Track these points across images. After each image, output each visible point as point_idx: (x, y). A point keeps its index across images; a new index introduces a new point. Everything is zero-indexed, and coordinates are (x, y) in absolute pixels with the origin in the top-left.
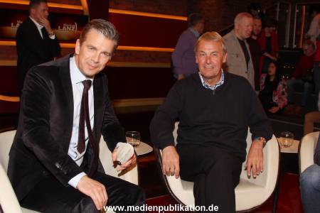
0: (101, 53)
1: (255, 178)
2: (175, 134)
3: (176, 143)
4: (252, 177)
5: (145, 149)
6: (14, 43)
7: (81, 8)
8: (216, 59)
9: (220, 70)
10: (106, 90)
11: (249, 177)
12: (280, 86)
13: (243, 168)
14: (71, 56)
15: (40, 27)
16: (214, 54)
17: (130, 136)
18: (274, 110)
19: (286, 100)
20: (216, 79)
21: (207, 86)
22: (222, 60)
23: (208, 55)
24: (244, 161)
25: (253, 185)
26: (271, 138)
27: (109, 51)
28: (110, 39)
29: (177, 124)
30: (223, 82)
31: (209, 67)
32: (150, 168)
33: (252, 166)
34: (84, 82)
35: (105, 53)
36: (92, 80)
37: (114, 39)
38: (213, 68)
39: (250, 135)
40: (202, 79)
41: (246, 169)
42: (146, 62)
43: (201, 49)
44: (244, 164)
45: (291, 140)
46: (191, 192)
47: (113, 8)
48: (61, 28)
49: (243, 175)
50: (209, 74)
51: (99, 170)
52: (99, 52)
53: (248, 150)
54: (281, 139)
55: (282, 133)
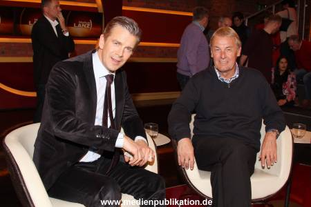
0: (126, 47)
1: (269, 168)
2: (192, 126)
3: (192, 134)
5: (163, 140)
6: (30, 40)
7: (95, 6)
8: (230, 53)
9: (235, 64)
11: (263, 168)
12: (289, 79)
13: (258, 159)
14: (94, 52)
15: (54, 24)
16: (228, 49)
17: (148, 128)
19: (294, 93)
20: (231, 72)
21: (223, 80)
22: (236, 54)
23: (223, 50)
24: (258, 151)
26: (284, 129)
28: (134, 35)
29: (193, 116)
30: (238, 76)
31: (224, 61)
32: (167, 156)
33: (266, 157)
35: (128, 48)
36: (114, 74)
38: (228, 62)
39: (263, 126)
40: (218, 73)
41: (260, 160)
42: (160, 57)
43: (215, 45)
44: (258, 155)
45: (304, 131)
48: (77, 25)
49: (258, 165)
50: (224, 68)
52: (124, 47)
53: (262, 141)
54: (293, 130)
55: (295, 125)
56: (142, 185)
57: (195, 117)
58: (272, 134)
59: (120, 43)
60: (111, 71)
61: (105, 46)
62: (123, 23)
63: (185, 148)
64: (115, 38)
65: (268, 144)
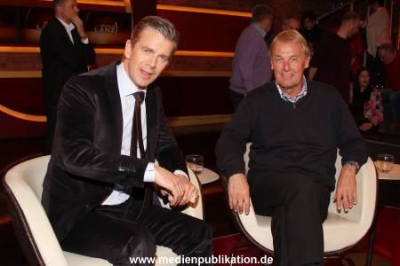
0: (159, 56)
1: (346, 212)
2: (246, 158)
3: (247, 168)
4: (342, 210)
5: (210, 176)
6: (38, 49)
7: (123, 5)
8: (296, 64)
9: (302, 78)
10: (159, 105)
12: (373, 97)
13: (332, 200)
15: (69, 28)
16: (293, 58)
17: (191, 161)
18: (366, 127)
19: (382, 115)
20: (297, 89)
21: (286, 98)
22: (303, 65)
23: (286, 60)
24: (333, 190)
25: (344, 219)
26: (366, 162)
27: (168, 54)
28: (169, 39)
29: (248, 145)
30: (305, 93)
31: (287, 74)
32: (215, 197)
33: (342, 198)
34: (135, 95)
35: (162, 56)
36: (145, 91)
37: (173, 39)
38: (293, 75)
39: (339, 158)
40: (280, 90)
42: (204, 70)
43: (276, 53)
44: (333, 195)
45: (391, 164)
46: (268, 229)
47: (162, 4)
48: (98, 29)
49: (332, 208)
50: (287, 83)
51: (154, 203)
52: (156, 55)
54: (378, 163)
55: (380, 156)
56: (184, 235)
57: (251, 147)
58: (351, 168)
59: (151, 51)
60: (140, 87)
61: (133, 54)
62: (155, 25)
63: (238, 187)
64: (144, 45)
65: (346, 180)
